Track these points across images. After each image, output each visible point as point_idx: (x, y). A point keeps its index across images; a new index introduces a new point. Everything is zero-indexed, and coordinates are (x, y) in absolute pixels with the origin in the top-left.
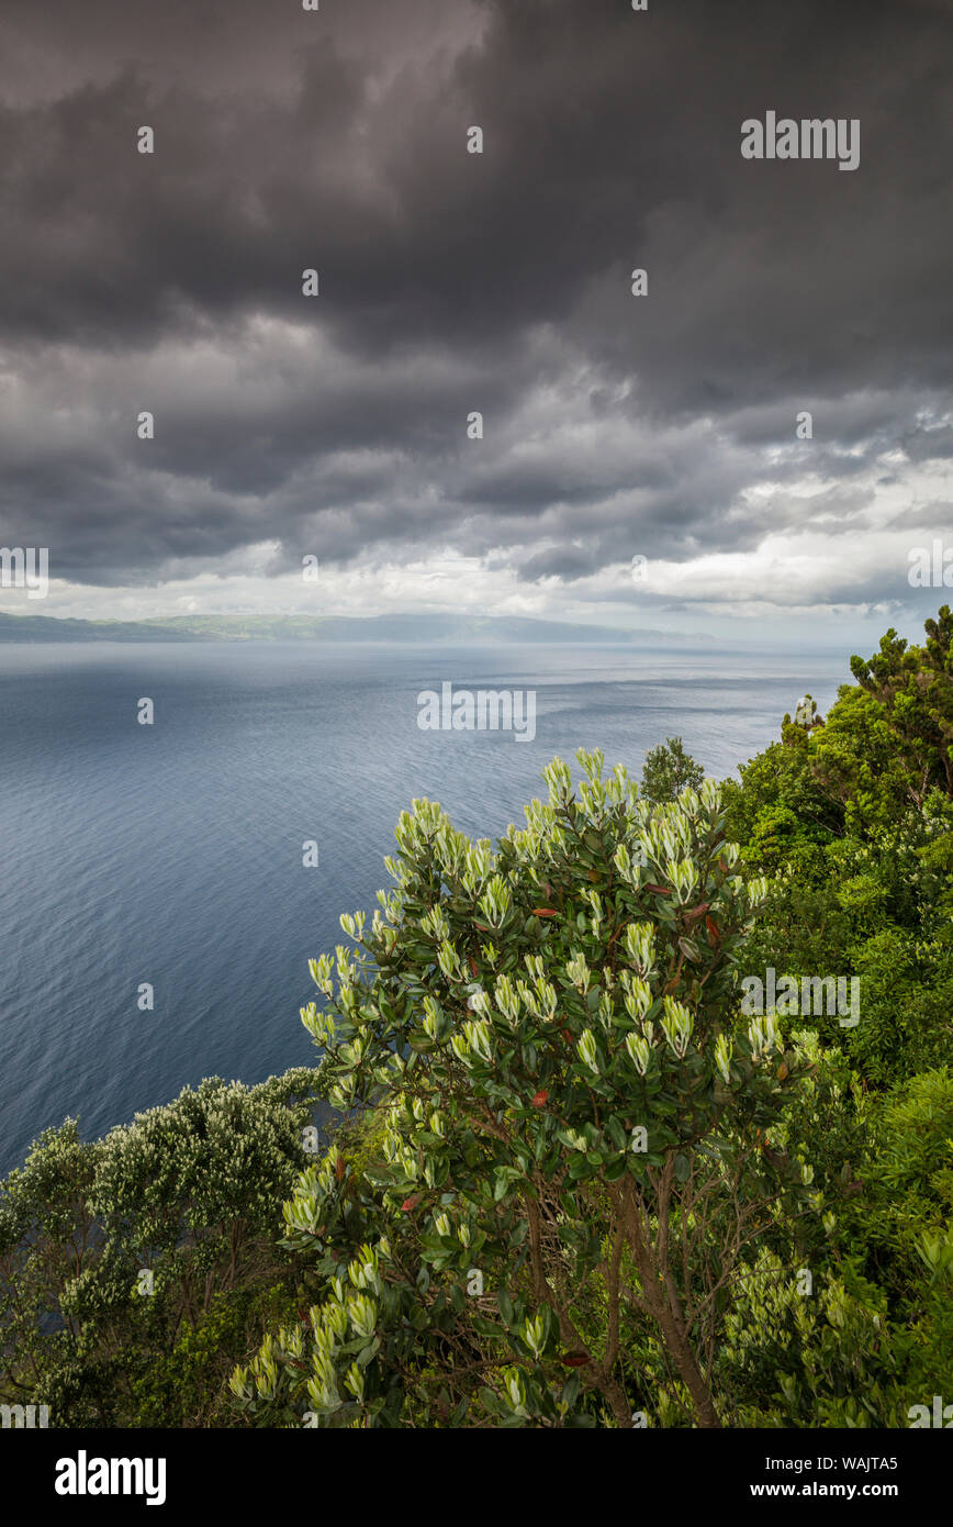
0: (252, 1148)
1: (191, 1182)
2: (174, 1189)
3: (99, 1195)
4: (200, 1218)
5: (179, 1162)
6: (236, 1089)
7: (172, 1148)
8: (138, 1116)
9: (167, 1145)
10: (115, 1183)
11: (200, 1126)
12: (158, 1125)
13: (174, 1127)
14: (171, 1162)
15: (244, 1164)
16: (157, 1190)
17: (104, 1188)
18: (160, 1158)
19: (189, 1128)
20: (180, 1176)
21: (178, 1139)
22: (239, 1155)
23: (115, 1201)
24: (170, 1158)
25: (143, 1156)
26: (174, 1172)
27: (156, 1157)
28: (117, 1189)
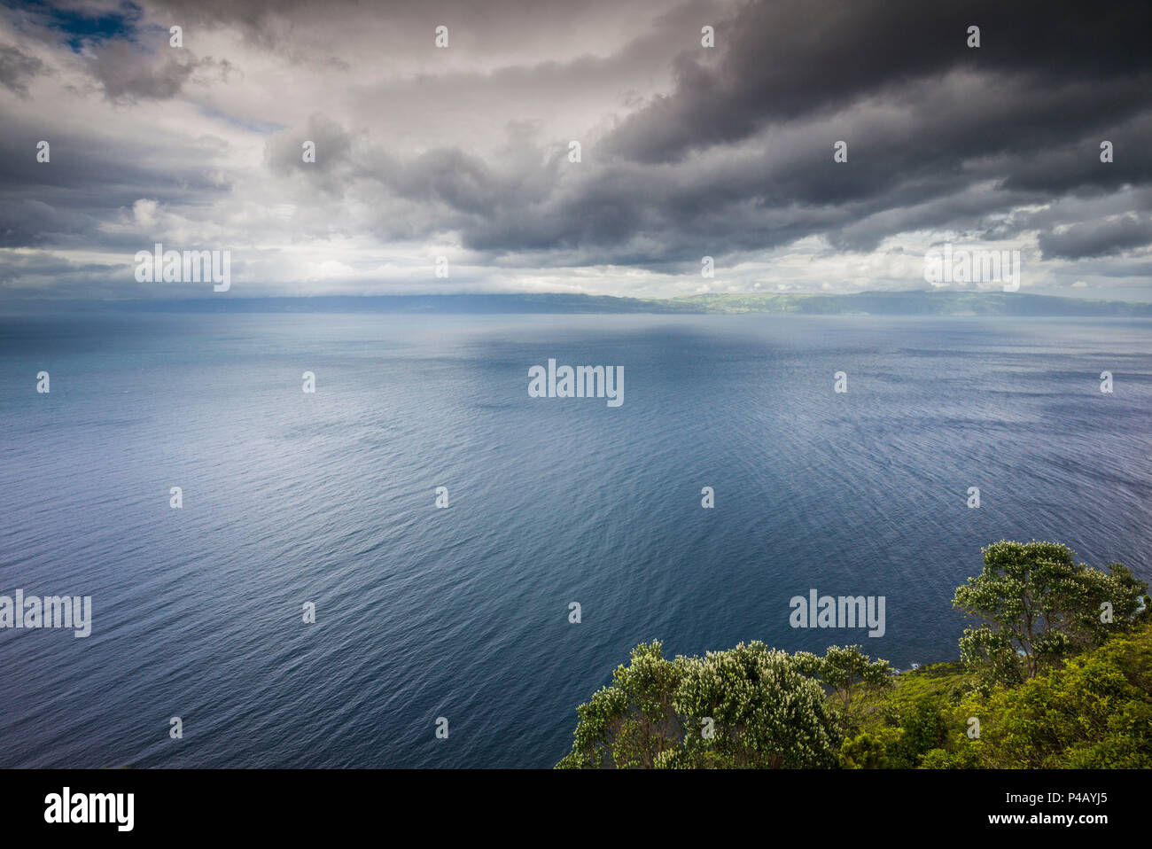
0: (794, 704)
1: (747, 714)
2: (734, 715)
3: (682, 700)
4: (752, 742)
5: (738, 696)
6: (781, 656)
7: (732, 684)
8: (709, 654)
9: (729, 681)
10: (695, 696)
11: (753, 676)
12: (722, 665)
13: (734, 670)
14: (732, 694)
15: (789, 714)
16: (722, 711)
17: (686, 697)
18: (725, 689)
19: (745, 674)
20: (739, 707)
21: (737, 679)
22: (785, 706)
23: (694, 709)
24: (732, 691)
25: (714, 684)
26: (734, 703)
27: (723, 687)
28: (695, 701)
